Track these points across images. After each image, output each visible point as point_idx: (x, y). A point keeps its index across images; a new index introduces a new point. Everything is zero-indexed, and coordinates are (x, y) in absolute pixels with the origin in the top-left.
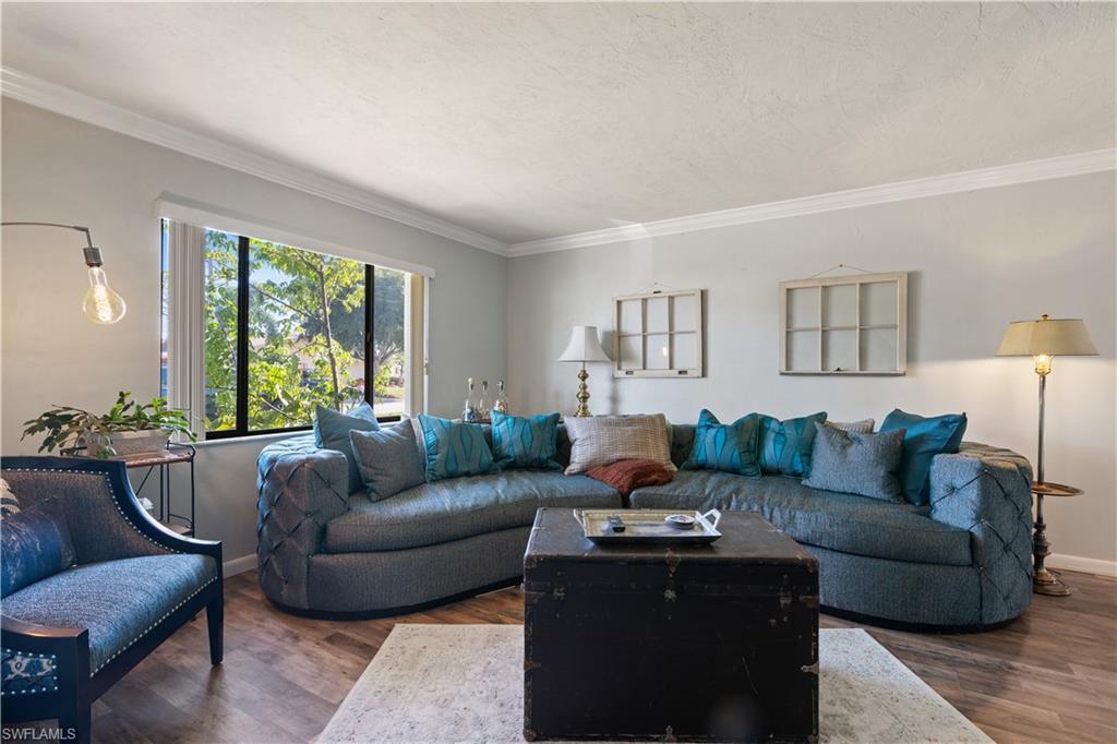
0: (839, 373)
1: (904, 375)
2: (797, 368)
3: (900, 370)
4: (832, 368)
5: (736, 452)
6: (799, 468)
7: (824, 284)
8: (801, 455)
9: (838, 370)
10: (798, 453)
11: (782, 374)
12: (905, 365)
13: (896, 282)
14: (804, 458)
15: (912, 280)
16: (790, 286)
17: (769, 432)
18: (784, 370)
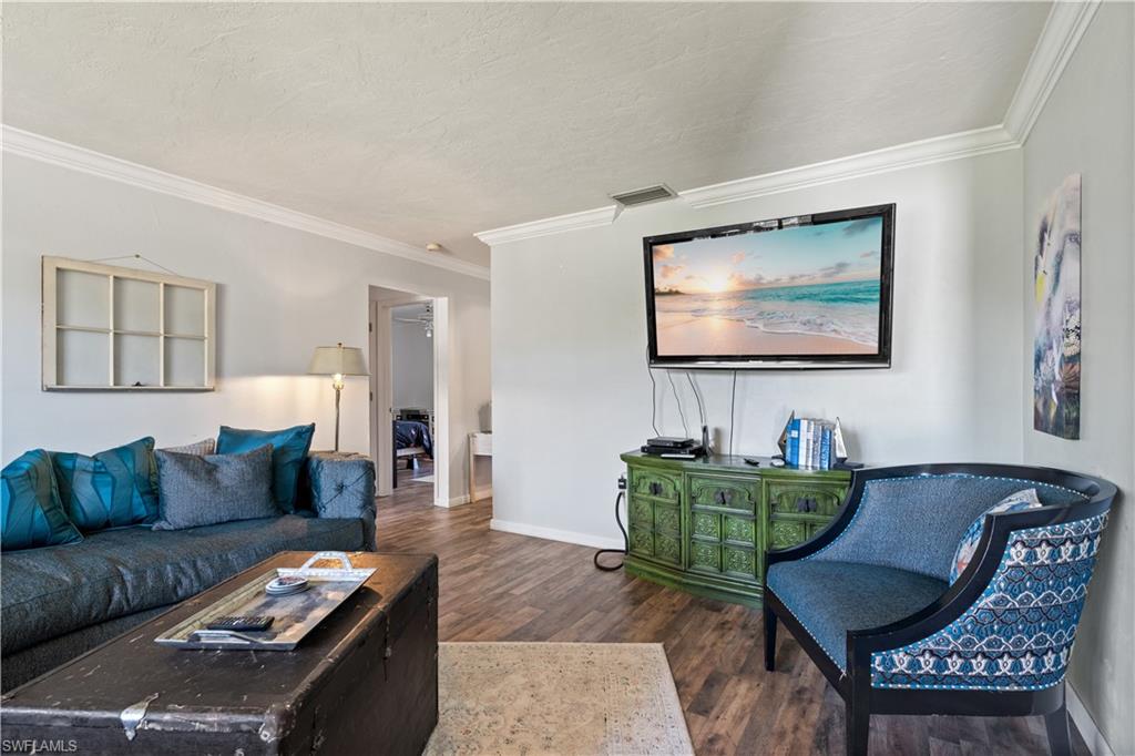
0: (139, 388)
1: (213, 390)
2: (73, 380)
3: (207, 385)
4: (128, 382)
5: (39, 512)
6: (142, 511)
7: (117, 275)
8: (142, 495)
9: (138, 384)
10: (136, 493)
11: (49, 390)
12: (213, 380)
13: (203, 290)
14: (147, 498)
15: (220, 291)
16: (62, 265)
17: (76, 474)
18: (52, 383)
